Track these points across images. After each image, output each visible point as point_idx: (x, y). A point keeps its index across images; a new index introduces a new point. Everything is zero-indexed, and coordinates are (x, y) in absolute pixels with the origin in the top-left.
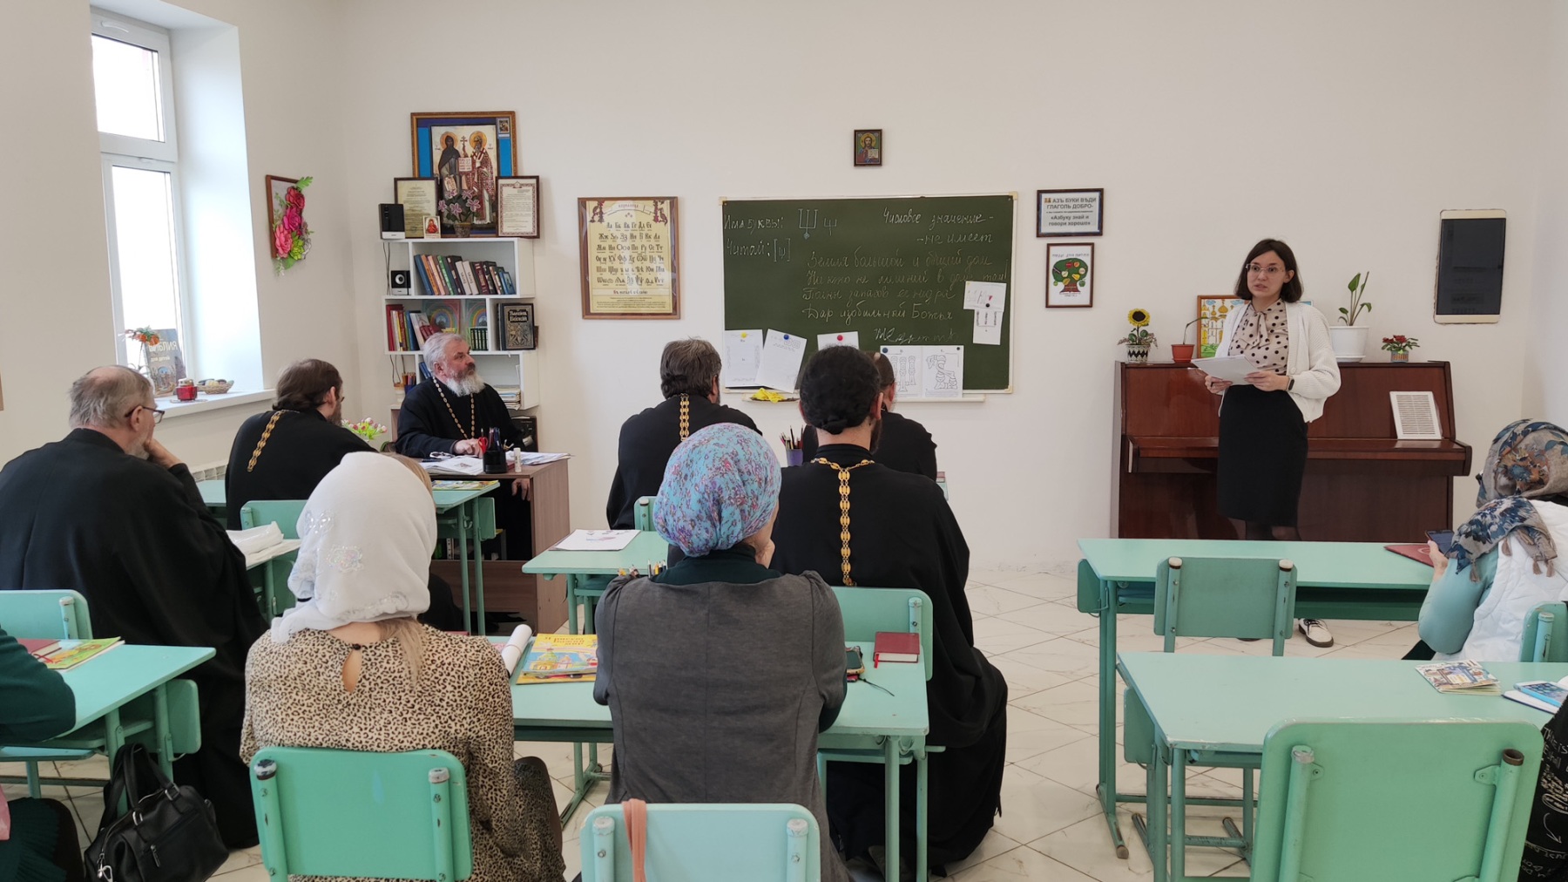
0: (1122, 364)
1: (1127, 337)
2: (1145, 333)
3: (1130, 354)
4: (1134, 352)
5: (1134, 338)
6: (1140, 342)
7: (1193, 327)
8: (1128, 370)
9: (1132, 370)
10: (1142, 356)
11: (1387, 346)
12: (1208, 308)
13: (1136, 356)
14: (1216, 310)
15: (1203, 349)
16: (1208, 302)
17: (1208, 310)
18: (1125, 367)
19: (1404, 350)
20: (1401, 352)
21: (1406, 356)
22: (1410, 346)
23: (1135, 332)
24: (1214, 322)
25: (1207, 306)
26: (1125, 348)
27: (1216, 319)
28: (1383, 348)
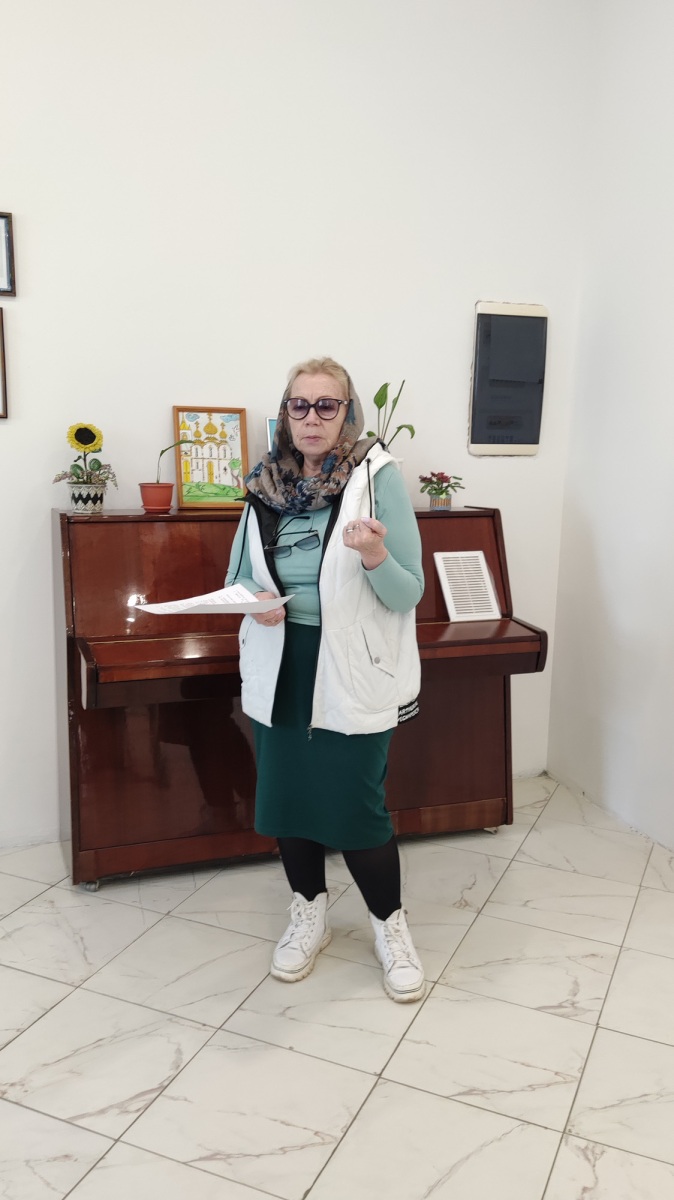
0: (63, 516)
1: (68, 470)
2: (98, 465)
3: (76, 499)
4: (80, 495)
5: (79, 471)
6: (89, 478)
7: (169, 455)
8: (72, 526)
9: (79, 527)
10: (95, 503)
11: (426, 487)
12: (191, 426)
13: (85, 501)
14: (201, 429)
15: (185, 489)
16: (188, 417)
17: (189, 429)
18: (67, 523)
19: (447, 494)
20: (443, 496)
21: (448, 501)
22: (453, 487)
23: (81, 463)
24: (199, 447)
25: (188, 423)
26: (65, 490)
27: (202, 444)
28: (422, 491)
